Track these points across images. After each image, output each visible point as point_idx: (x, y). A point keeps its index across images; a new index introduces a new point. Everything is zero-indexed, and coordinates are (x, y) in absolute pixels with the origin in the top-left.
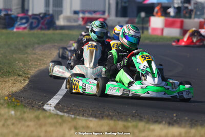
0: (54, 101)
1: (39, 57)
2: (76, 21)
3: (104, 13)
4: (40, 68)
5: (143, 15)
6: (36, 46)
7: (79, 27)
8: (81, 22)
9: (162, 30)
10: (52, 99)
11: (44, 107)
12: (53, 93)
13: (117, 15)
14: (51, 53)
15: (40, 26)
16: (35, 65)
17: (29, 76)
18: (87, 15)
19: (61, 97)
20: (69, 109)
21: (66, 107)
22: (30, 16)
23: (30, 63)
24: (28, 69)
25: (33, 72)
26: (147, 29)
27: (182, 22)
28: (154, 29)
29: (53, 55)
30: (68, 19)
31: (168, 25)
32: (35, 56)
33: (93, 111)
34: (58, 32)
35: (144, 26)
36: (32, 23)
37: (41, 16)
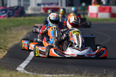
0: (24, 65)
1: (14, 36)
2: (39, 10)
3: (58, 4)
4: (15, 43)
5: (84, 4)
6: (13, 28)
7: (41, 15)
8: (42, 11)
9: (97, 14)
10: (23, 63)
11: (17, 69)
12: (24, 59)
13: (66, 6)
14: (22, 33)
15: (15, 14)
16: (12, 41)
17: (8, 48)
18: (47, 6)
19: (29, 62)
20: (34, 69)
21: (32, 68)
22: (8, 8)
23: (8, 40)
24: (7, 44)
25: (10, 45)
26: (87, 14)
27: (110, 9)
28: (92, 14)
29: (24, 34)
30: (34, 9)
31: (101, 10)
32: (11, 35)
33: (50, 70)
34: (27, 18)
35: (85, 12)
36: (9, 13)
37: (15, 8)
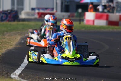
0: (18, 72)
1: (7, 41)
2: (33, 15)
3: (53, 9)
4: (8, 48)
5: (80, 10)
6: (5, 33)
7: (35, 20)
8: (37, 16)
9: (94, 21)
10: (17, 70)
11: (11, 76)
13: (62, 11)
14: (16, 38)
15: (8, 18)
16: (5, 46)
17: (1, 54)
18: (41, 11)
19: (23, 69)
22: (1, 12)
23: (1, 45)
25: (3, 51)
26: (83, 20)
27: (108, 16)
28: (88, 21)
29: (18, 39)
30: (28, 14)
31: (98, 17)
32: (4, 40)
34: (21, 23)
35: (81, 18)
36: (2, 17)
37: (9, 11)
